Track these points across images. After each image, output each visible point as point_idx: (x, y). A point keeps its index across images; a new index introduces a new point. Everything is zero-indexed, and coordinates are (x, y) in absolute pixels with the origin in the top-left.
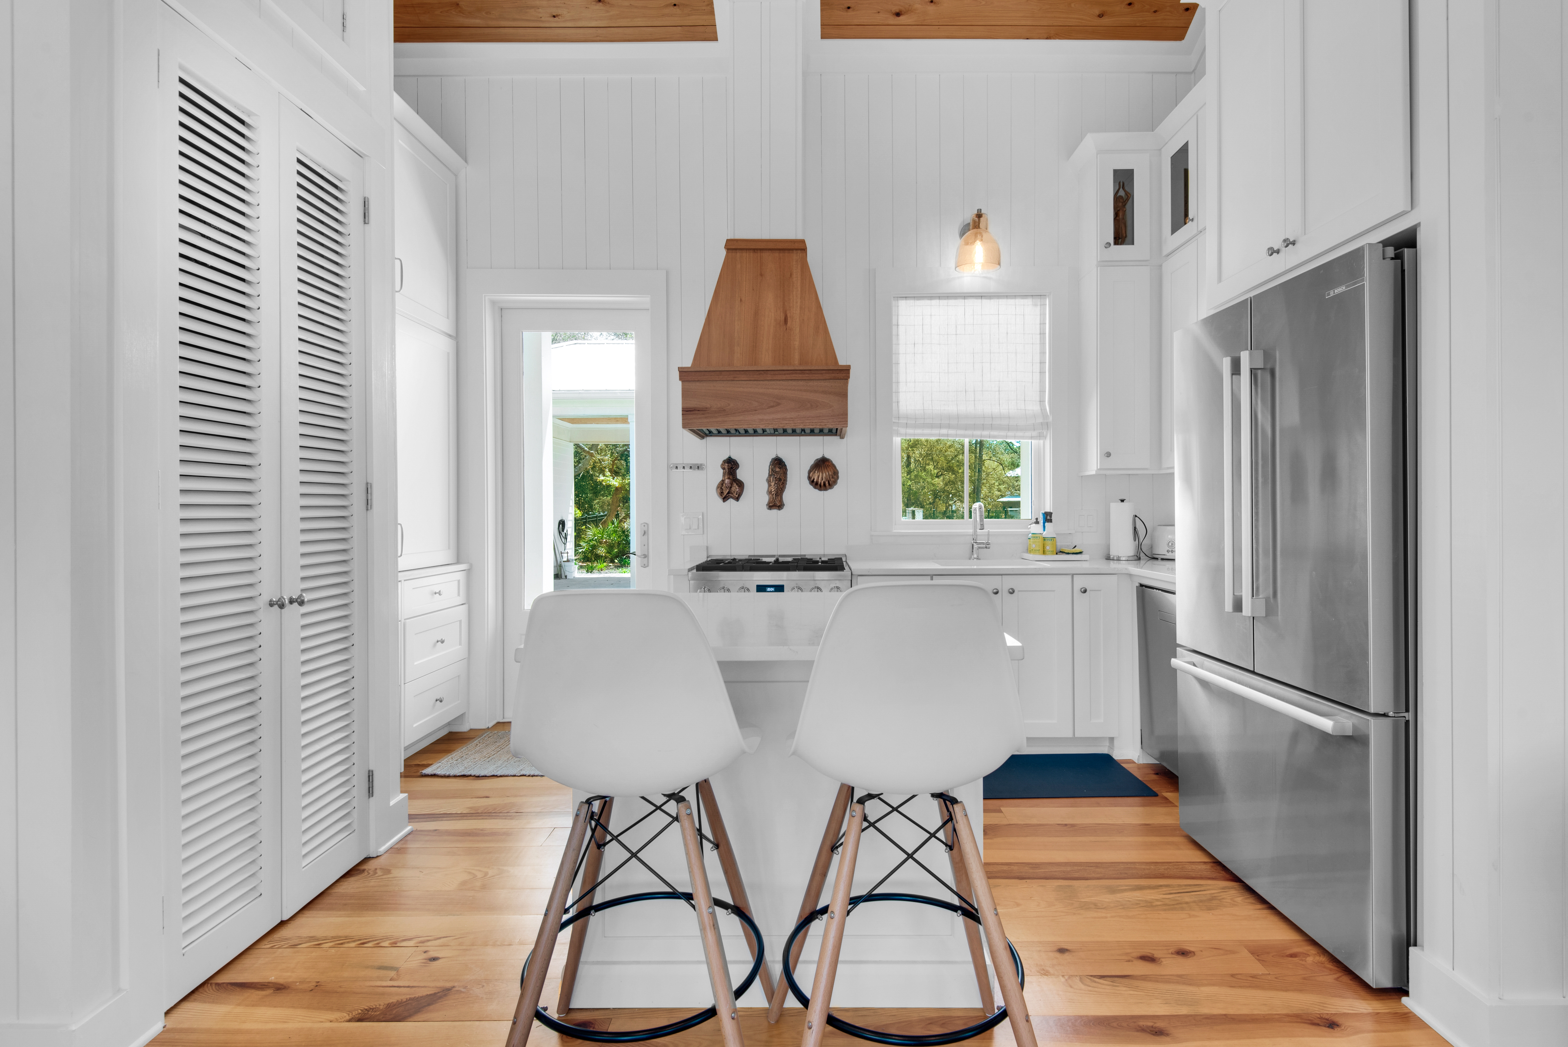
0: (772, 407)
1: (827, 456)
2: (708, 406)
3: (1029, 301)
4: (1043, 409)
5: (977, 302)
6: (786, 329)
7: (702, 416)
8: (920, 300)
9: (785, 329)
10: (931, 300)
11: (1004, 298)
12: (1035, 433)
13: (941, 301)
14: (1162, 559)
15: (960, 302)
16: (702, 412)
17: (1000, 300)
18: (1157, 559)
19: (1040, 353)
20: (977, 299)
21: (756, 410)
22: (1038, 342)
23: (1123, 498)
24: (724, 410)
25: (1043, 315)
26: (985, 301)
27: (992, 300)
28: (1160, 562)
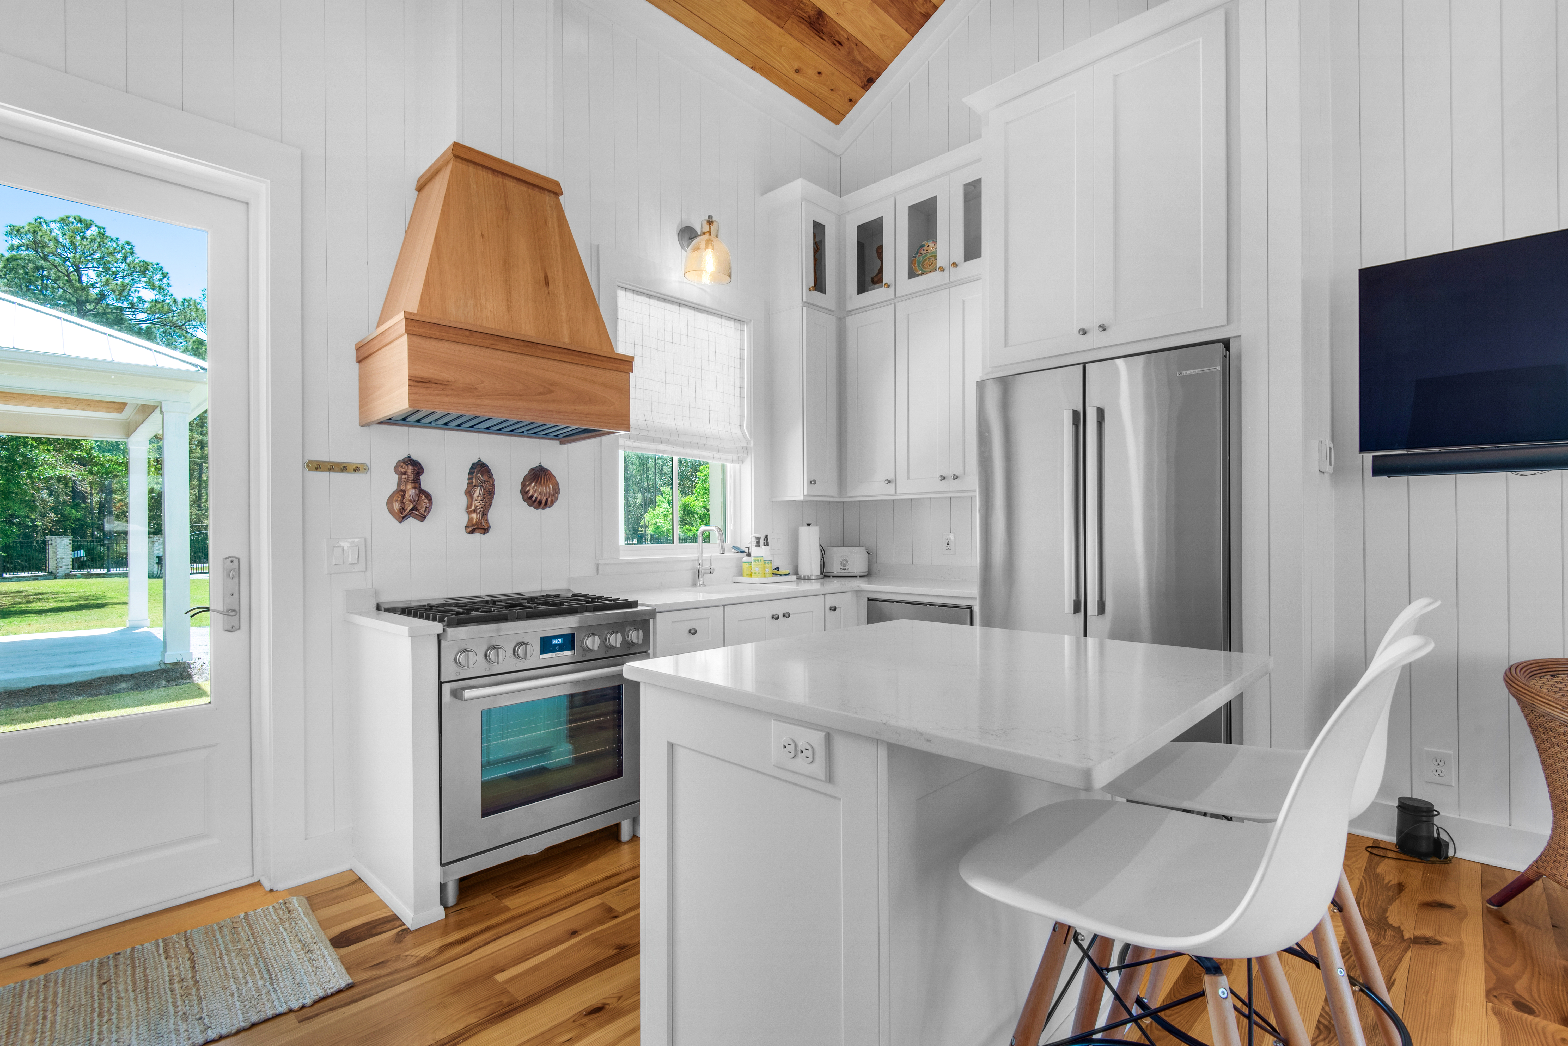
0: (541, 394)
1: (545, 465)
2: (452, 379)
3: (731, 324)
4: (743, 434)
5: (691, 312)
6: (549, 293)
7: (442, 392)
8: (639, 295)
9: (547, 292)
10: (649, 298)
11: (712, 315)
12: (735, 457)
13: (659, 302)
14: (833, 576)
15: (675, 308)
16: (442, 387)
17: (710, 316)
18: (829, 576)
19: (740, 378)
20: (690, 309)
21: (520, 396)
22: (739, 367)
23: (809, 522)
24: (476, 389)
25: (742, 340)
26: (698, 314)
27: (703, 315)
28: (831, 579)
